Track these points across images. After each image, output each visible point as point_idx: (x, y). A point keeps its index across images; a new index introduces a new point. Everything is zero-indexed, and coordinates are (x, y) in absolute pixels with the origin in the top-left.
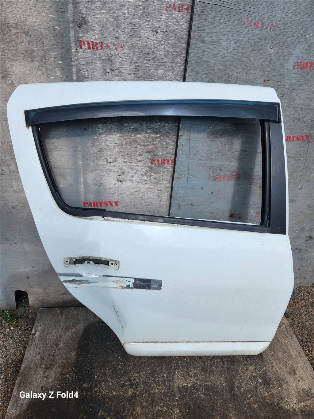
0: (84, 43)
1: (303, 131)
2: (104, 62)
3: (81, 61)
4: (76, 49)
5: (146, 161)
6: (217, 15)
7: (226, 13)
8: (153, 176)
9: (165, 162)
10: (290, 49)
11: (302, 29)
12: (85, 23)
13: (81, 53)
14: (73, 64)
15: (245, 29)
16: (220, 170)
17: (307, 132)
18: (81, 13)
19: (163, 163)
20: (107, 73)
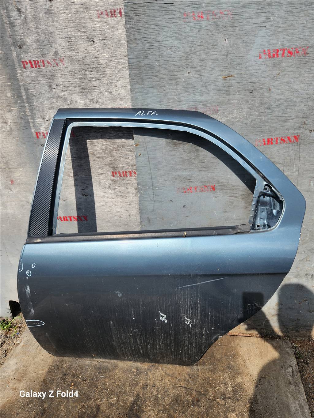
0: (27, 63)
1: (289, 131)
2: (49, 78)
3: (27, 81)
4: (21, 70)
5: (108, 174)
6: (151, 14)
7: (162, 10)
8: (117, 189)
9: (127, 174)
10: (251, 37)
11: (262, 12)
12: (24, 44)
13: (26, 73)
14: (21, 84)
15: (188, 23)
16: (188, 181)
17: (294, 131)
18: (19, 35)
19: (125, 175)
20: (53, 89)
